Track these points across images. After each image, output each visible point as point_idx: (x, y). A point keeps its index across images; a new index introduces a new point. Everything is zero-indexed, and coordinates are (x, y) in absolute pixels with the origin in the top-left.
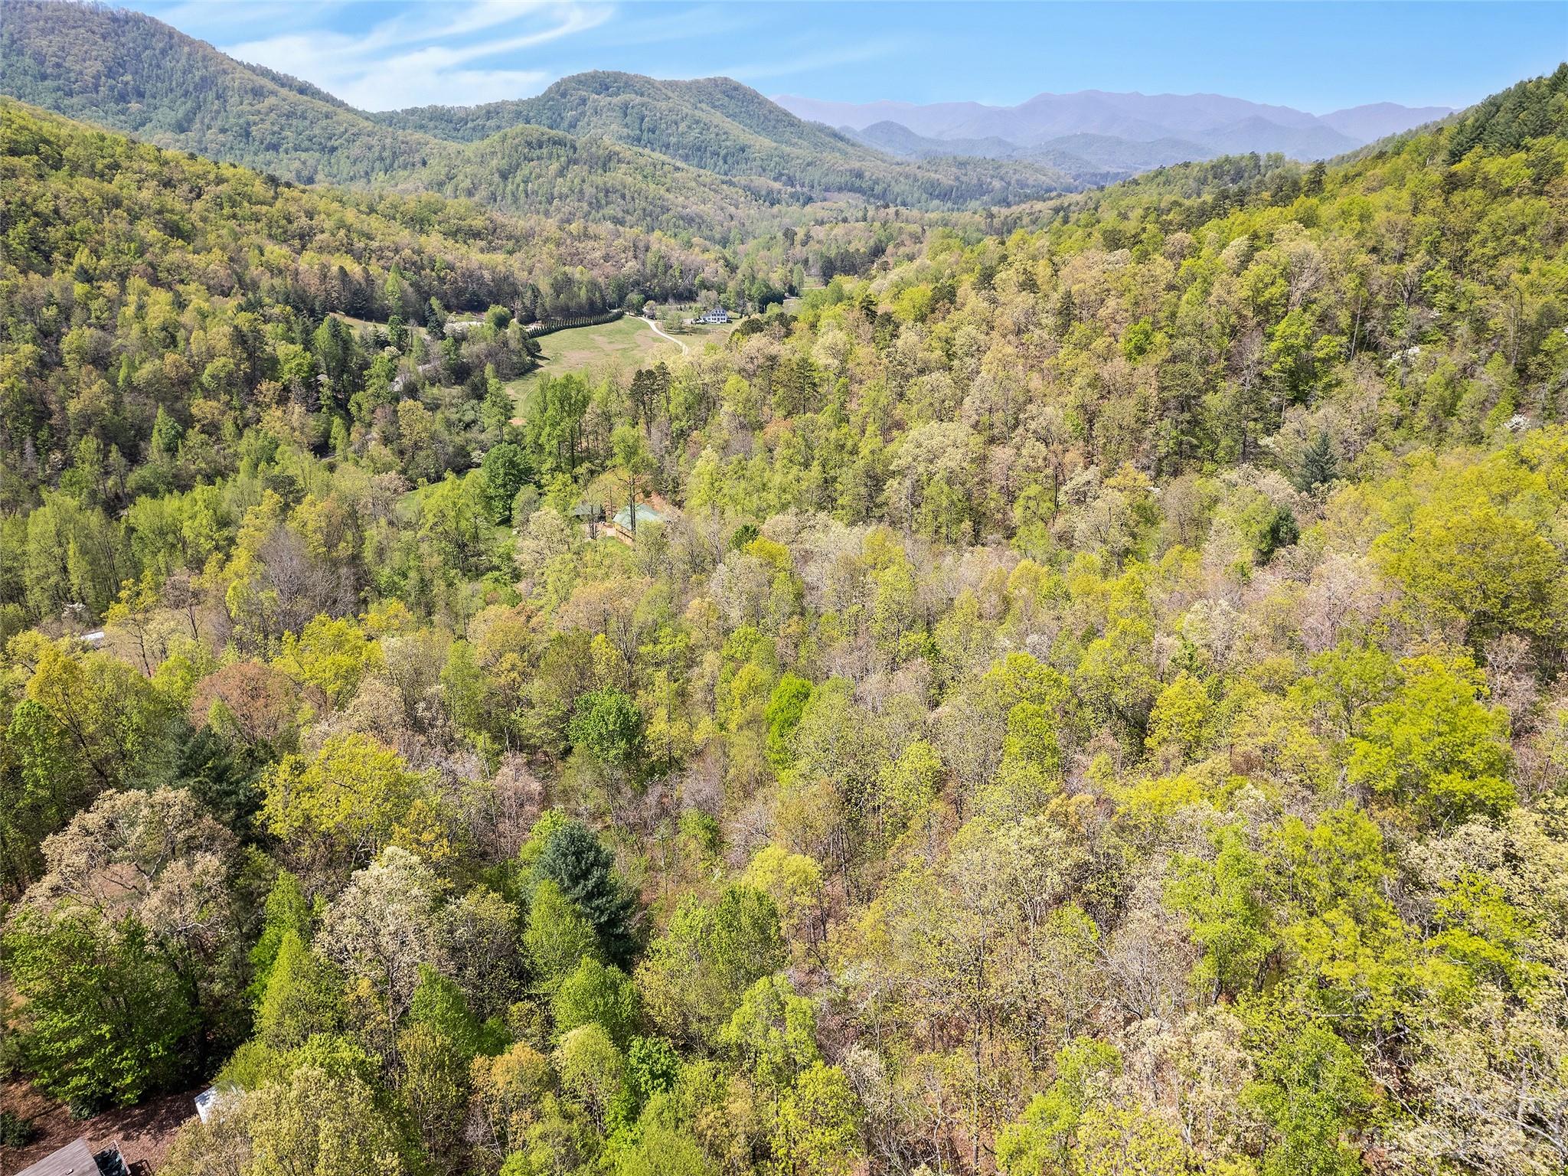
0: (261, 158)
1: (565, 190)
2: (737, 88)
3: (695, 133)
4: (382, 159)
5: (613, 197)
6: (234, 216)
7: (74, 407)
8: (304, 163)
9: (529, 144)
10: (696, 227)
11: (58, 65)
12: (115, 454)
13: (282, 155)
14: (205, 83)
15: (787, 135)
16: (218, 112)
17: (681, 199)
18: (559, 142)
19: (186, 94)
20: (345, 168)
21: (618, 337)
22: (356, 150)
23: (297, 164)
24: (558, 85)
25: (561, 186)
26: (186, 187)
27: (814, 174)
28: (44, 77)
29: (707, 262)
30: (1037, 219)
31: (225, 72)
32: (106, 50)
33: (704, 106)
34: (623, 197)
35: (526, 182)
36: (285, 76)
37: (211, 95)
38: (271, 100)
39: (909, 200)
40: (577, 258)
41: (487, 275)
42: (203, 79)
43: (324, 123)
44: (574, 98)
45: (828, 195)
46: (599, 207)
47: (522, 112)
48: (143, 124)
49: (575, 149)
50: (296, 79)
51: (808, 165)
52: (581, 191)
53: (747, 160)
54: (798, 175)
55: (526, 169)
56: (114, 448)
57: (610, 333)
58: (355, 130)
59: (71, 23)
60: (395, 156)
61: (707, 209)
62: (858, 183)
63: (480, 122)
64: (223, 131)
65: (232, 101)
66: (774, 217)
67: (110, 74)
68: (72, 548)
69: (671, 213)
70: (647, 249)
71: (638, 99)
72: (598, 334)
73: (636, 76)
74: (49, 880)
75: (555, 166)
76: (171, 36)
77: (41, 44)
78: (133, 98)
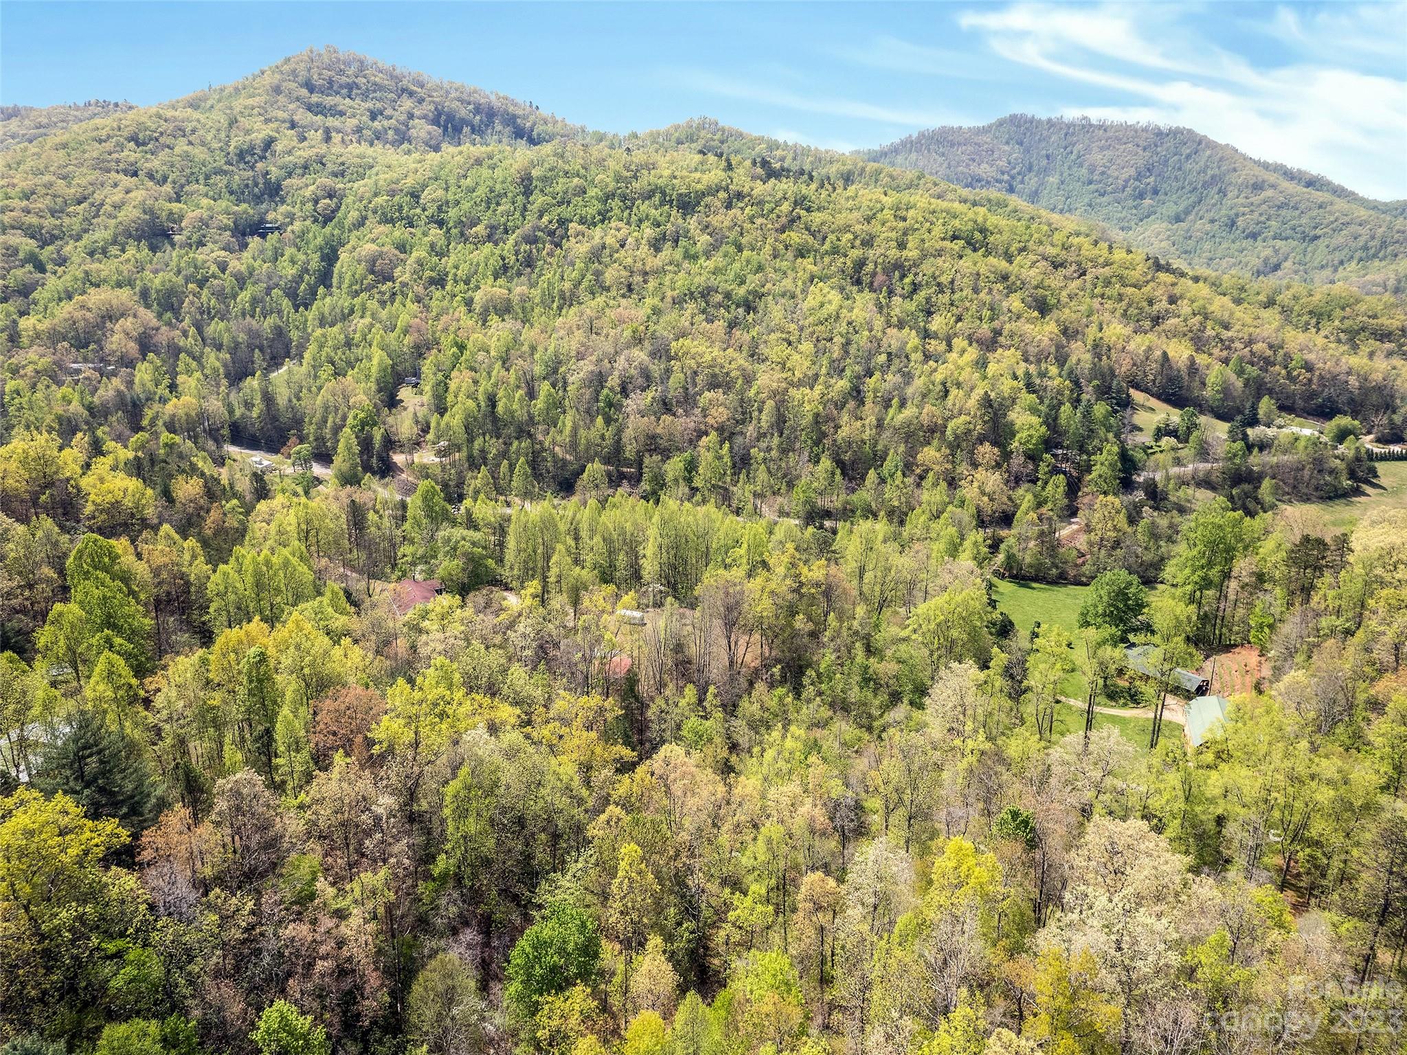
0: (1237, 245)
8: (1277, 251)
11: (1103, 173)
13: (1259, 243)
14: (1215, 179)
16: (1214, 205)
19: (1194, 190)
22: (1339, 239)
23: (1269, 252)
26: (1074, 267)
28: (1090, 183)
31: (1235, 170)
32: (1141, 159)
36: (1299, 171)
37: (1216, 189)
38: (1269, 193)
42: (1213, 177)
43: (1315, 213)
48: (1148, 216)
58: (1347, 219)
59: (1125, 140)
60: (1384, 244)
64: (1212, 221)
65: (1230, 195)
67: (1139, 177)
76: (1200, 143)
77: (1097, 157)
78: (1149, 195)
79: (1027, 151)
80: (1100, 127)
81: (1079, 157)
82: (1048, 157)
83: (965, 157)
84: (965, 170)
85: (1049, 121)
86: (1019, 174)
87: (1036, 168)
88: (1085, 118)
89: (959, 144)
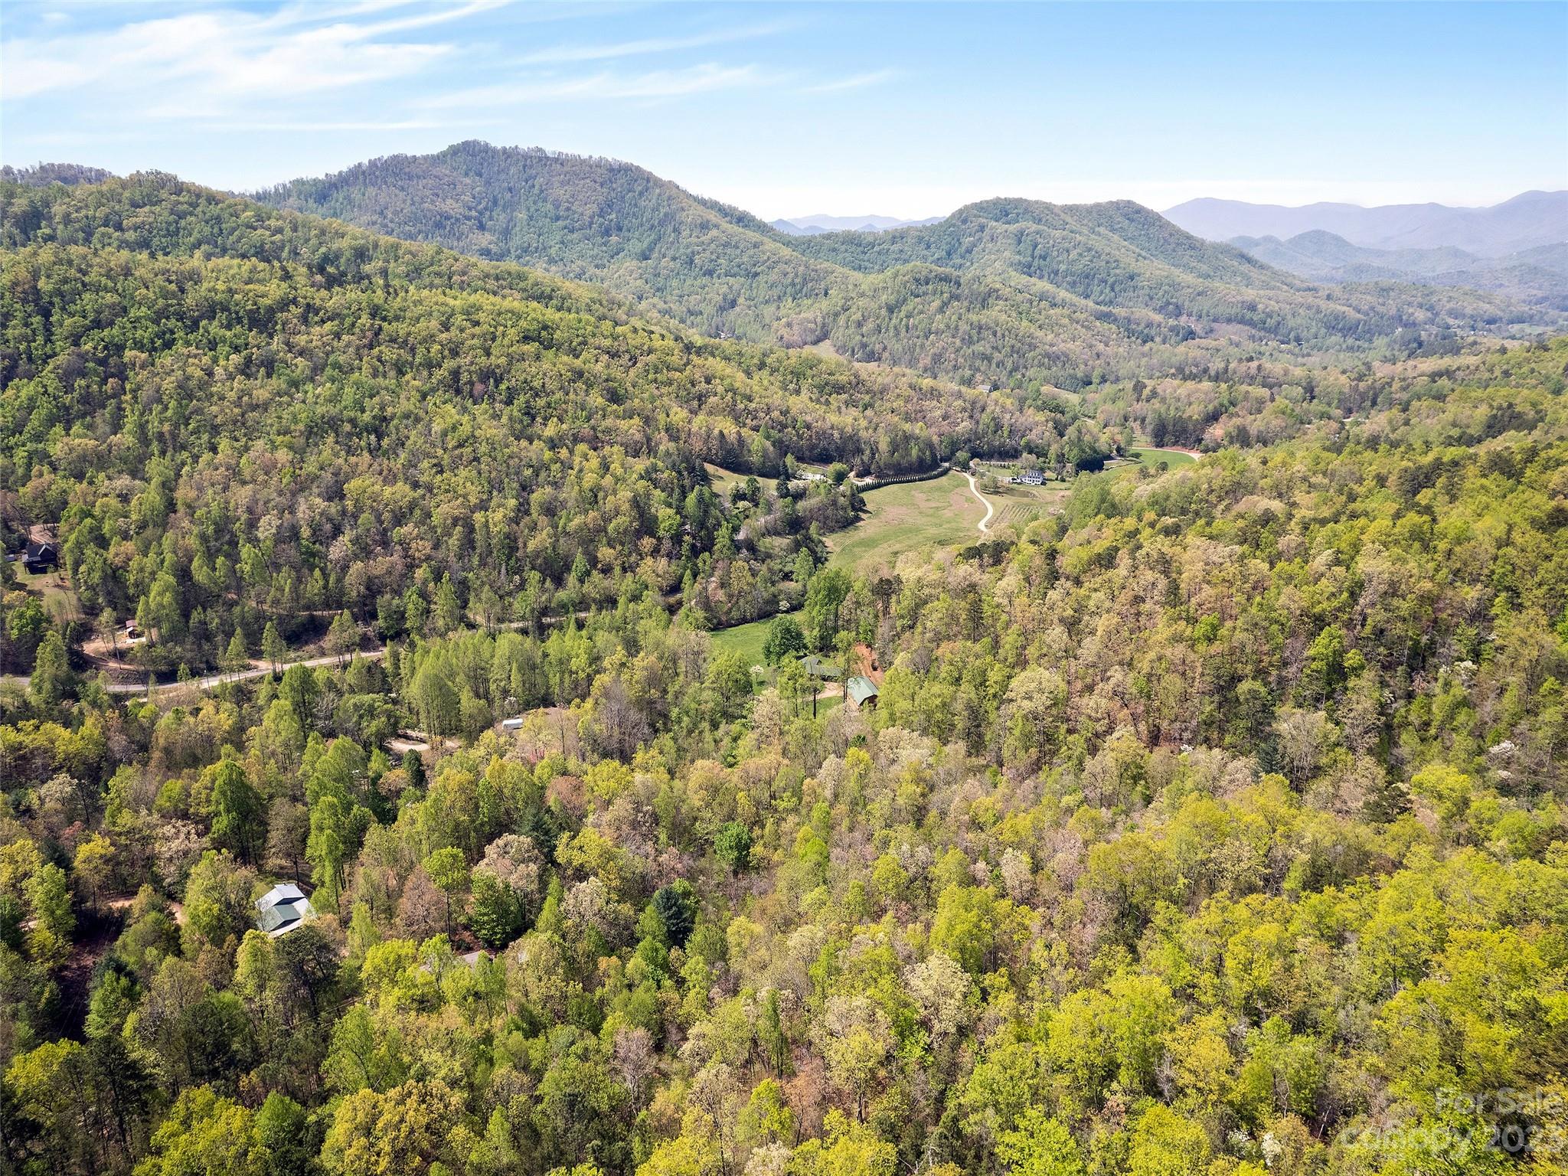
0: (698, 282)
1: (942, 326)
2: (1139, 210)
3: (1085, 261)
4: (793, 285)
5: (985, 333)
6: (655, 380)
7: (532, 545)
8: (730, 288)
9: (917, 280)
10: (1060, 365)
11: (568, 209)
12: (548, 584)
13: (715, 280)
14: (668, 217)
15: (1185, 260)
16: (672, 243)
17: (1050, 337)
18: (946, 279)
19: (652, 227)
20: (763, 293)
21: (936, 494)
22: (773, 277)
23: (724, 289)
24: (960, 211)
25: (939, 322)
26: (627, 356)
27: (1204, 304)
28: (558, 218)
29: (1037, 424)
30: (1408, 386)
31: (683, 209)
32: (601, 195)
33: (1102, 230)
34: (995, 334)
35: (908, 317)
37: (670, 229)
38: (714, 233)
39: (1304, 334)
40: (920, 415)
41: (836, 434)
42: (666, 215)
43: (751, 252)
44: (974, 226)
45: (1215, 325)
46: (971, 342)
47: (925, 237)
48: (617, 254)
49: (959, 285)
50: (735, 209)
51: (1199, 294)
52: (957, 328)
53: (1135, 288)
54: (1186, 303)
55: (912, 303)
56: (548, 580)
57: (931, 490)
58: (775, 258)
59: (582, 174)
60: (805, 282)
61: (1074, 348)
62: (1249, 315)
63: (885, 246)
64: (674, 259)
65: (684, 234)
66: (1144, 355)
67: (602, 213)
68: (514, 665)
69: (1038, 351)
70: (983, 409)
71: (1034, 227)
72: (920, 491)
73: (1037, 202)
74: (486, 860)
75: (937, 304)
76: (648, 181)
77: (559, 192)
78: (614, 232)
79: (488, 183)
80: (556, 160)
81: (542, 191)
82: (510, 190)
83: (428, 193)
84: (431, 207)
85: (504, 150)
86: (486, 209)
87: (502, 203)
88: (540, 150)
89: (418, 177)
